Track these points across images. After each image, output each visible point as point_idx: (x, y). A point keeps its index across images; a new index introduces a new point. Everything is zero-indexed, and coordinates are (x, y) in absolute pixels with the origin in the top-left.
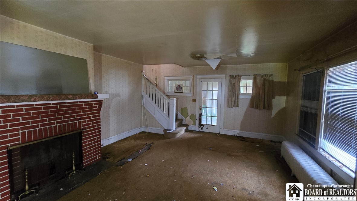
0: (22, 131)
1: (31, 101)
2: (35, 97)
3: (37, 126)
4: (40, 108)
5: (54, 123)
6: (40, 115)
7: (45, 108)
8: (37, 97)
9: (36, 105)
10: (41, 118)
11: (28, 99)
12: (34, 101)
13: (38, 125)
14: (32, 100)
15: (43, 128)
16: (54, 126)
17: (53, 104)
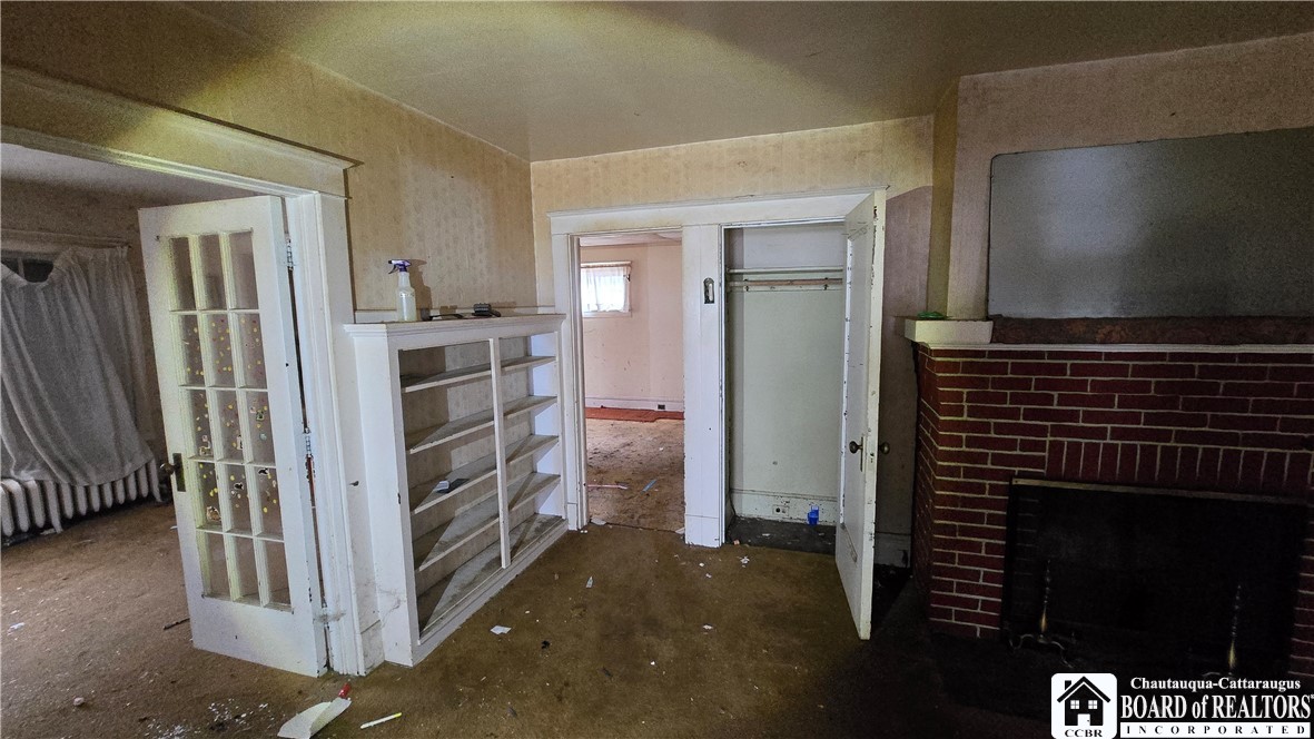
0: (1052, 439)
1: (1094, 342)
2: (1108, 328)
3: (1101, 433)
4: (1122, 370)
5: (1165, 436)
6: (1117, 395)
7: (1138, 371)
8: (1118, 328)
9: (1109, 356)
10: (1119, 407)
11: (1085, 333)
12: (1103, 342)
13: (1106, 428)
14: (1099, 337)
15: (1119, 442)
16: (1163, 447)
17: (1174, 356)
